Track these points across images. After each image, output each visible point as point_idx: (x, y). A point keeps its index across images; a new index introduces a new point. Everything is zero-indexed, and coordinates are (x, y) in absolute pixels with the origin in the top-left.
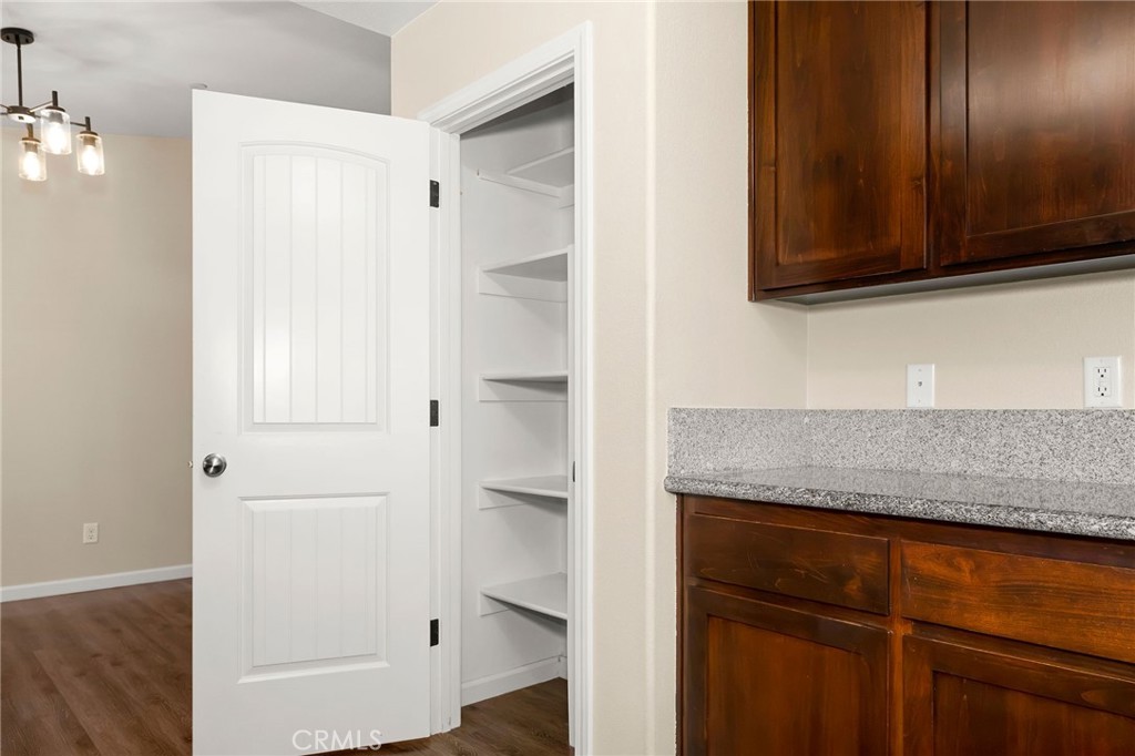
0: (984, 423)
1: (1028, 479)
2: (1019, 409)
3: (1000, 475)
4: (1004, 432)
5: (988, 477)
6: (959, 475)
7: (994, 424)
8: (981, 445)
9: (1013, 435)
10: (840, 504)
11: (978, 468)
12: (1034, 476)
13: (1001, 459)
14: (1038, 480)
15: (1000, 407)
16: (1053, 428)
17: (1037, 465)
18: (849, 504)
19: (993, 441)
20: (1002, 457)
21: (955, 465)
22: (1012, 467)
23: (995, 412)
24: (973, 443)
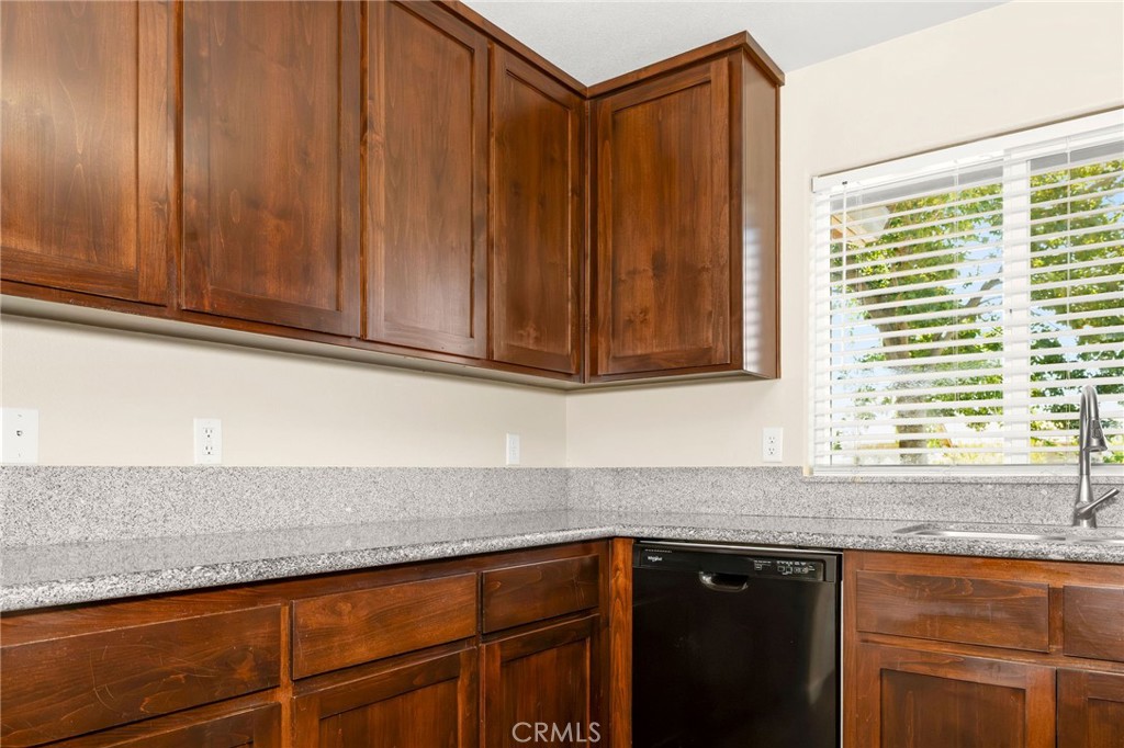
0: (107, 481)
1: (153, 538)
2: (143, 465)
3: (124, 537)
4: (129, 490)
5: (113, 542)
6: (79, 543)
7: (118, 482)
8: (105, 507)
9: (138, 493)
10: (250, 576)
11: (101, 532)
12: (158, 535)
13: (127, 519)
14: (162, 538)
15: (125, 463)
16: (174, 484)
17: (161, 522)
18: (260, 574)
19: (118, 501)
20: (127, 518)
21: (74, 533)
22: (137, 527)
23: (120, 469)
24: (96, 504)
